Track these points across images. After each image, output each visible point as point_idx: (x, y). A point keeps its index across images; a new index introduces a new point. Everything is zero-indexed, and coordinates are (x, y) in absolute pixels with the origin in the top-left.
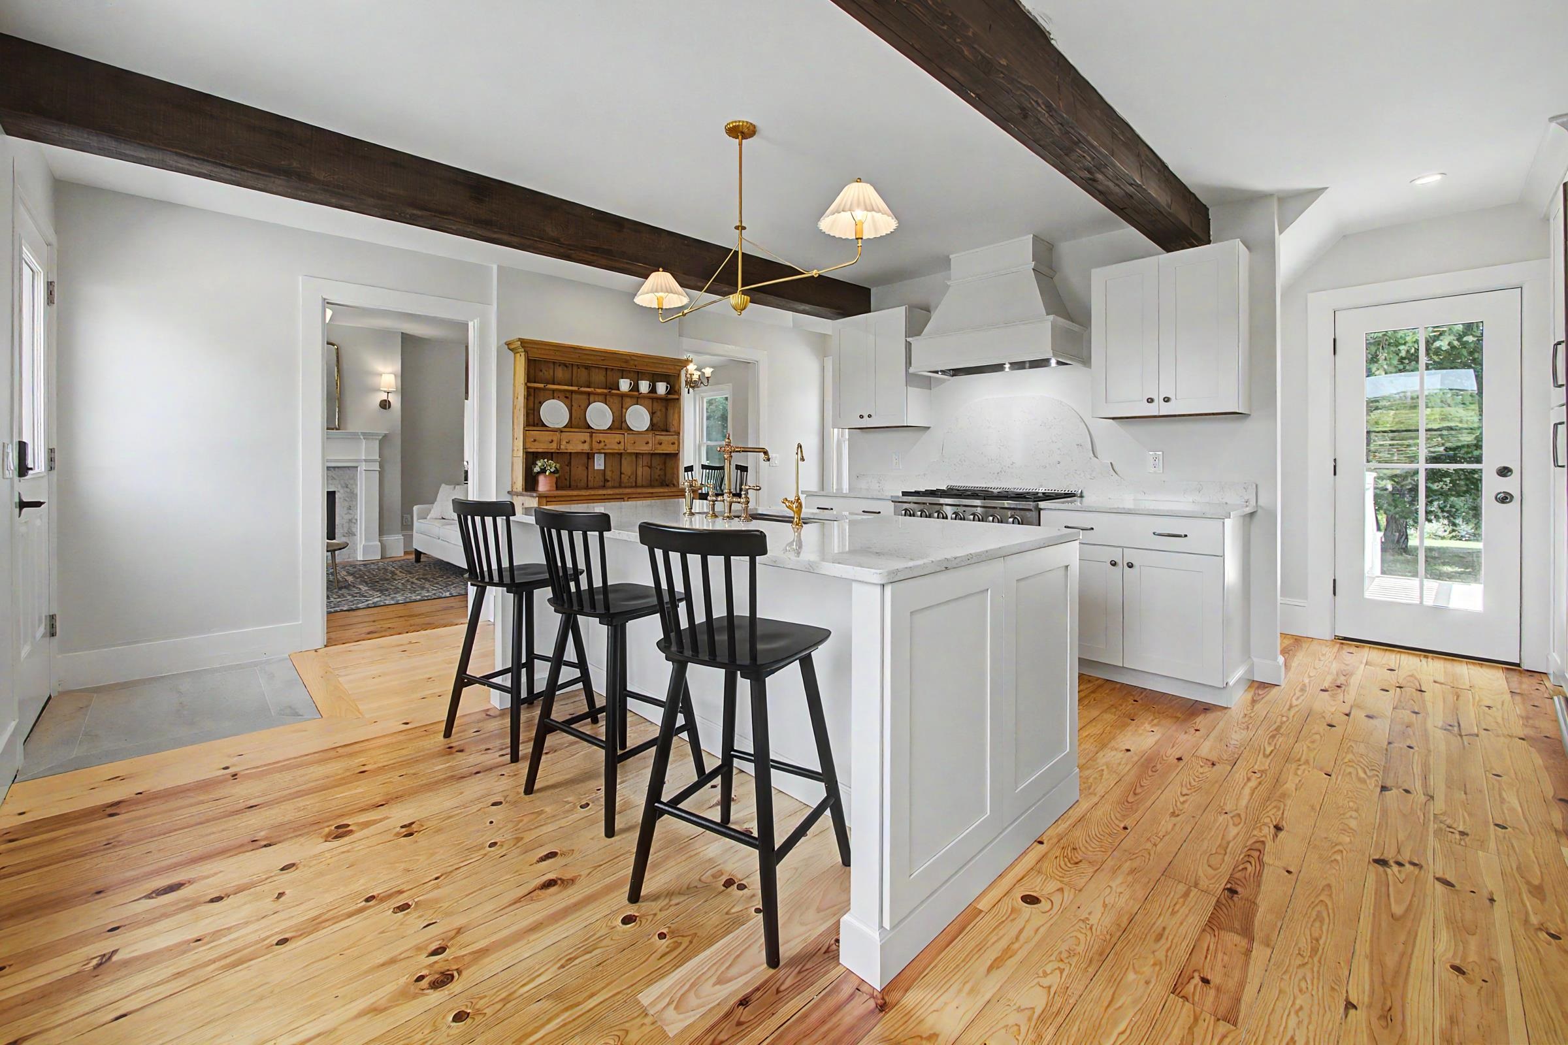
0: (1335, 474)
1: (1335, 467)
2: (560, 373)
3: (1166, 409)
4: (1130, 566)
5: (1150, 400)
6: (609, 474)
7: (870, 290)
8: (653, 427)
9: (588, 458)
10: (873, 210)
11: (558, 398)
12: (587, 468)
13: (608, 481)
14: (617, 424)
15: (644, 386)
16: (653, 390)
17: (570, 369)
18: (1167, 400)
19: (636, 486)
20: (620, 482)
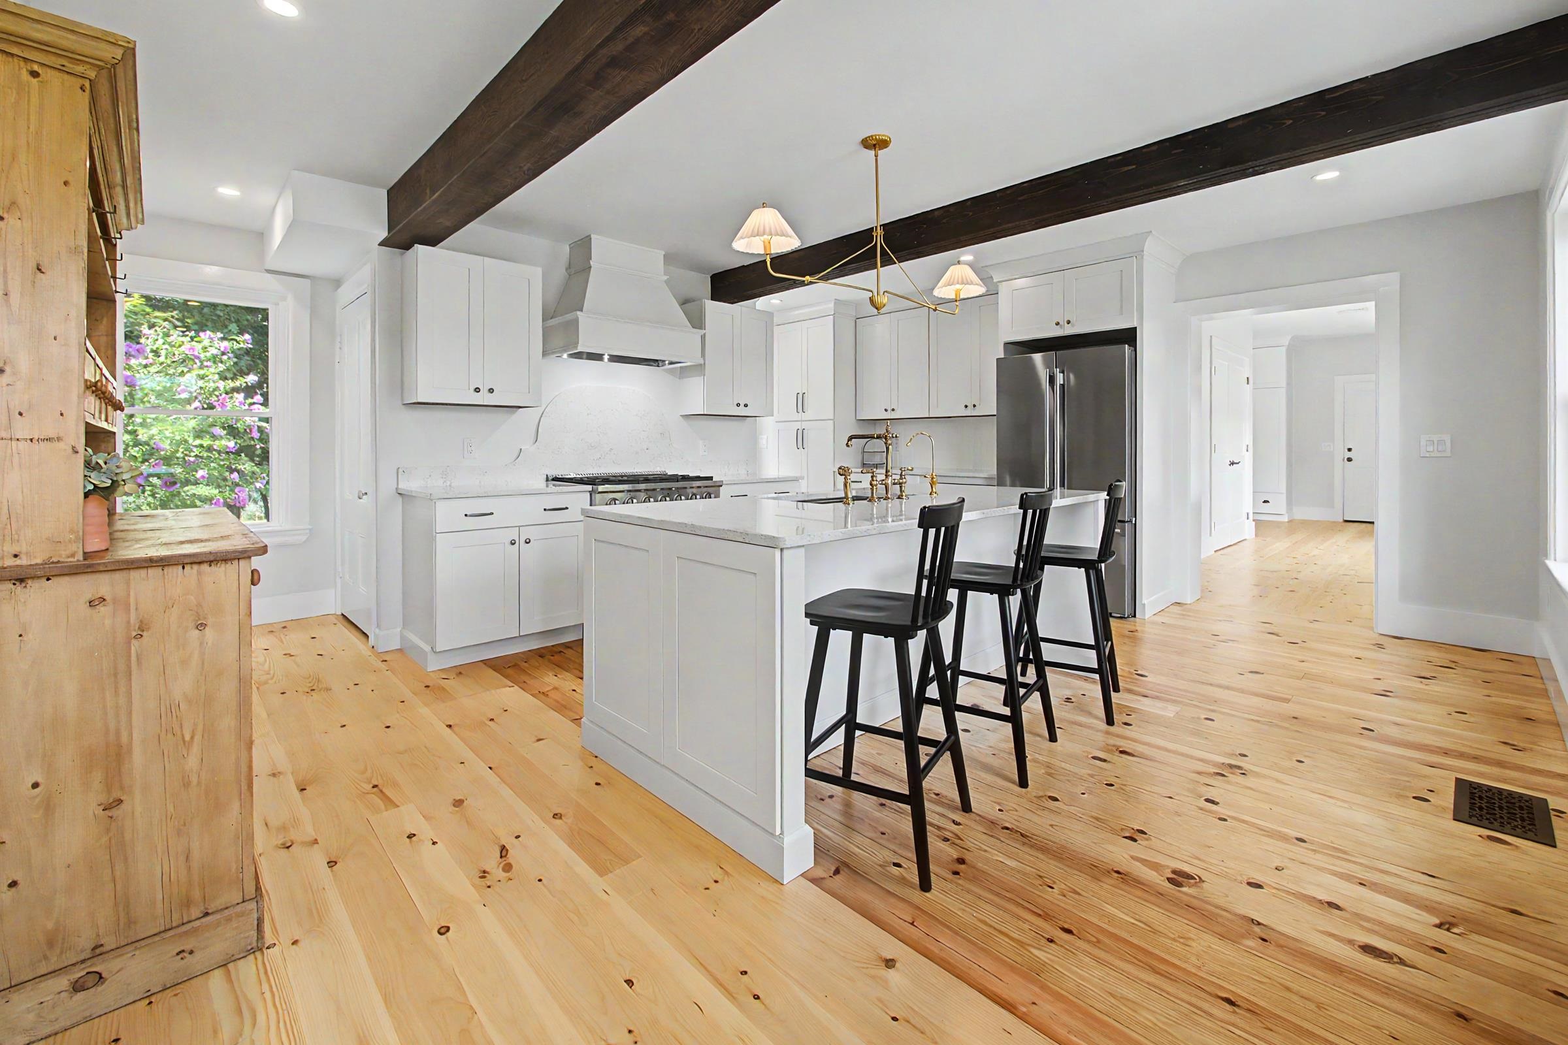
10: (968, 284)
18: (746, 406)
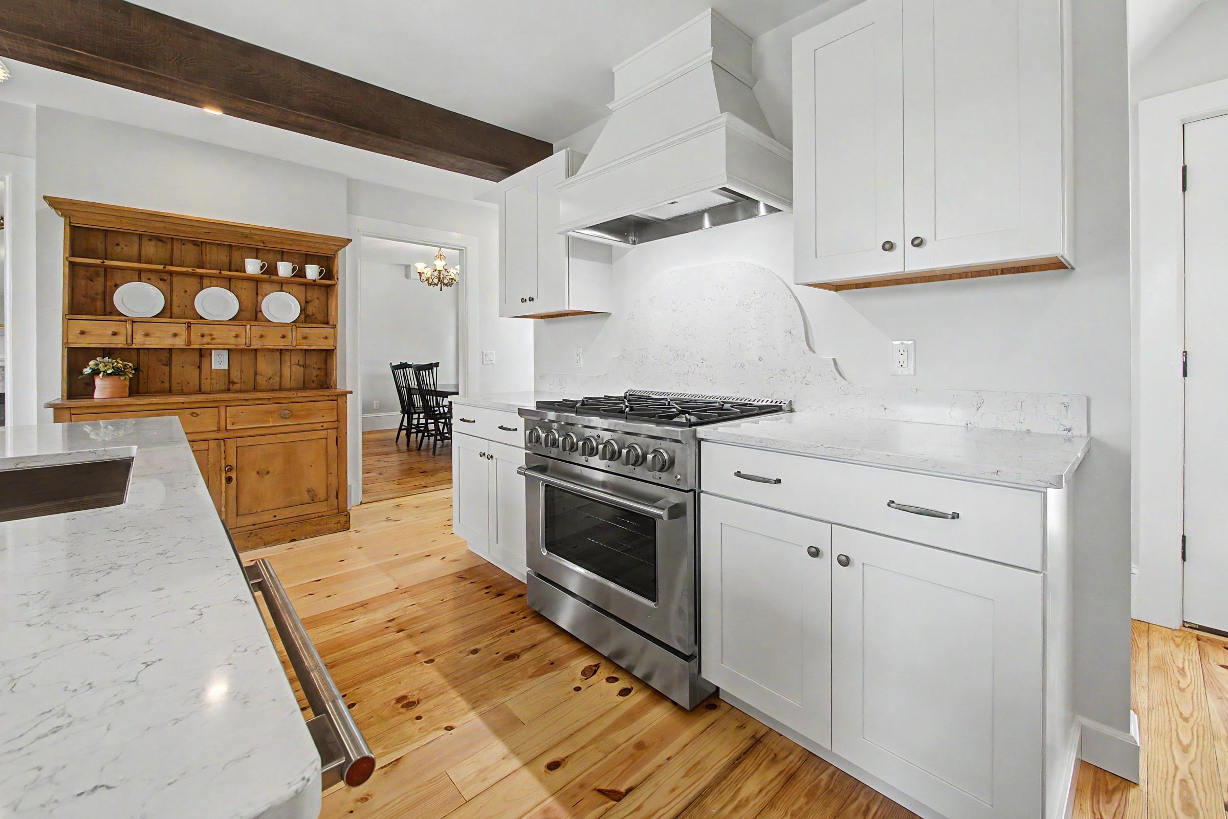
0: (1185, 374)
1: (1185, 364)
2: (150, 249)
3: (918, 262)
4: (845, 562)
5: (888, 246)
6: (235, 375)
7: (552, 145)
8: (306, 317)
9: (201, 356)
11: (149, 280)
12: (199, 367)
13: (234, 383)
14: (246, 314)
15: (284, 269)
16: (300, 273)
17: (169, 246)
18: (918, 243)
19: (281, 389)
20: (255, 385)
